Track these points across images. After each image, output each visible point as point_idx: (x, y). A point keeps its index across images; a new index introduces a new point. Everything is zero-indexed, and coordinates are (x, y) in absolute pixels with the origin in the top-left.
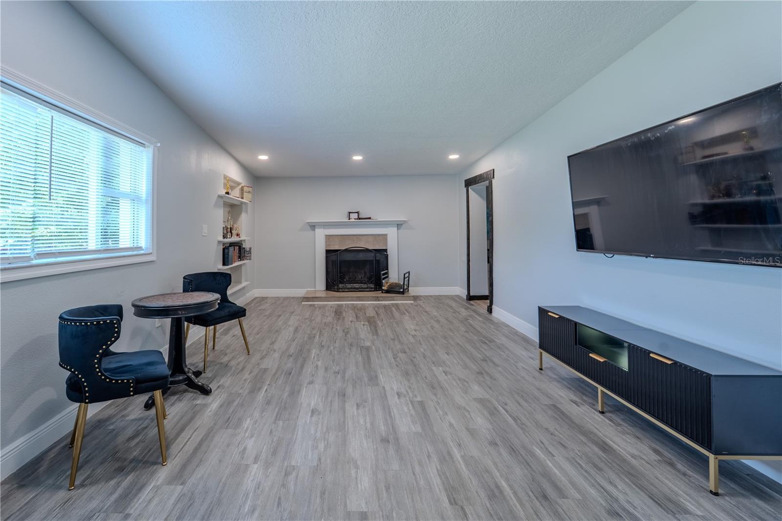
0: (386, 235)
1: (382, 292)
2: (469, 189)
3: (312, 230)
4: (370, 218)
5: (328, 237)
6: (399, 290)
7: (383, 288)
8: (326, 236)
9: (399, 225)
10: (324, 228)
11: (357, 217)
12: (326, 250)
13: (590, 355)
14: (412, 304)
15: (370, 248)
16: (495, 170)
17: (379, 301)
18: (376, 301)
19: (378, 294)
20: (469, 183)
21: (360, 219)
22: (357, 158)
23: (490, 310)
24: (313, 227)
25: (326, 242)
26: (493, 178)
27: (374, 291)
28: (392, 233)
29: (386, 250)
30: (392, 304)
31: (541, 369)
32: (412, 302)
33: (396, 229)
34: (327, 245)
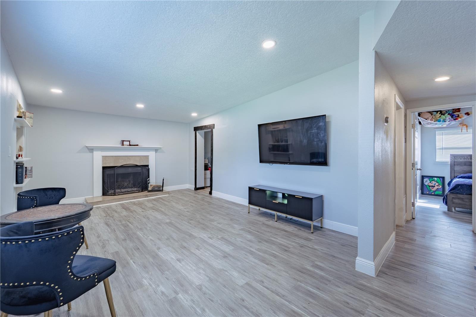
0: (148, 156)
1: (148, 192)
2: (197, 132)
3: (90, 152)
4: (138, 145)
5: (104, 157)
6: (159, 189)
7: (149, 189)
8: (103, 156)
9: (156, 150)
10: (101, 151)
11: (129, 144)
12: (103, 167)
13: (273, 201)
14: (168, 196)
15: (139, 164)
16: (215, 125)
17: (148, 197)
18: (146, 198)
19: (145, 193)
20: (196, 129)
21: (131, 145)
22: (140, 106)
23: (211, 193)
24: (91, 150)
25: (103, 161)
26: (214, 128)
27: (141, 192)
28: (152, 155)
29: (148, 166)
30: (157, 198)
31: (249, 213)
32: (168, 195)
33: (155, 152)
34: (103, 163)
